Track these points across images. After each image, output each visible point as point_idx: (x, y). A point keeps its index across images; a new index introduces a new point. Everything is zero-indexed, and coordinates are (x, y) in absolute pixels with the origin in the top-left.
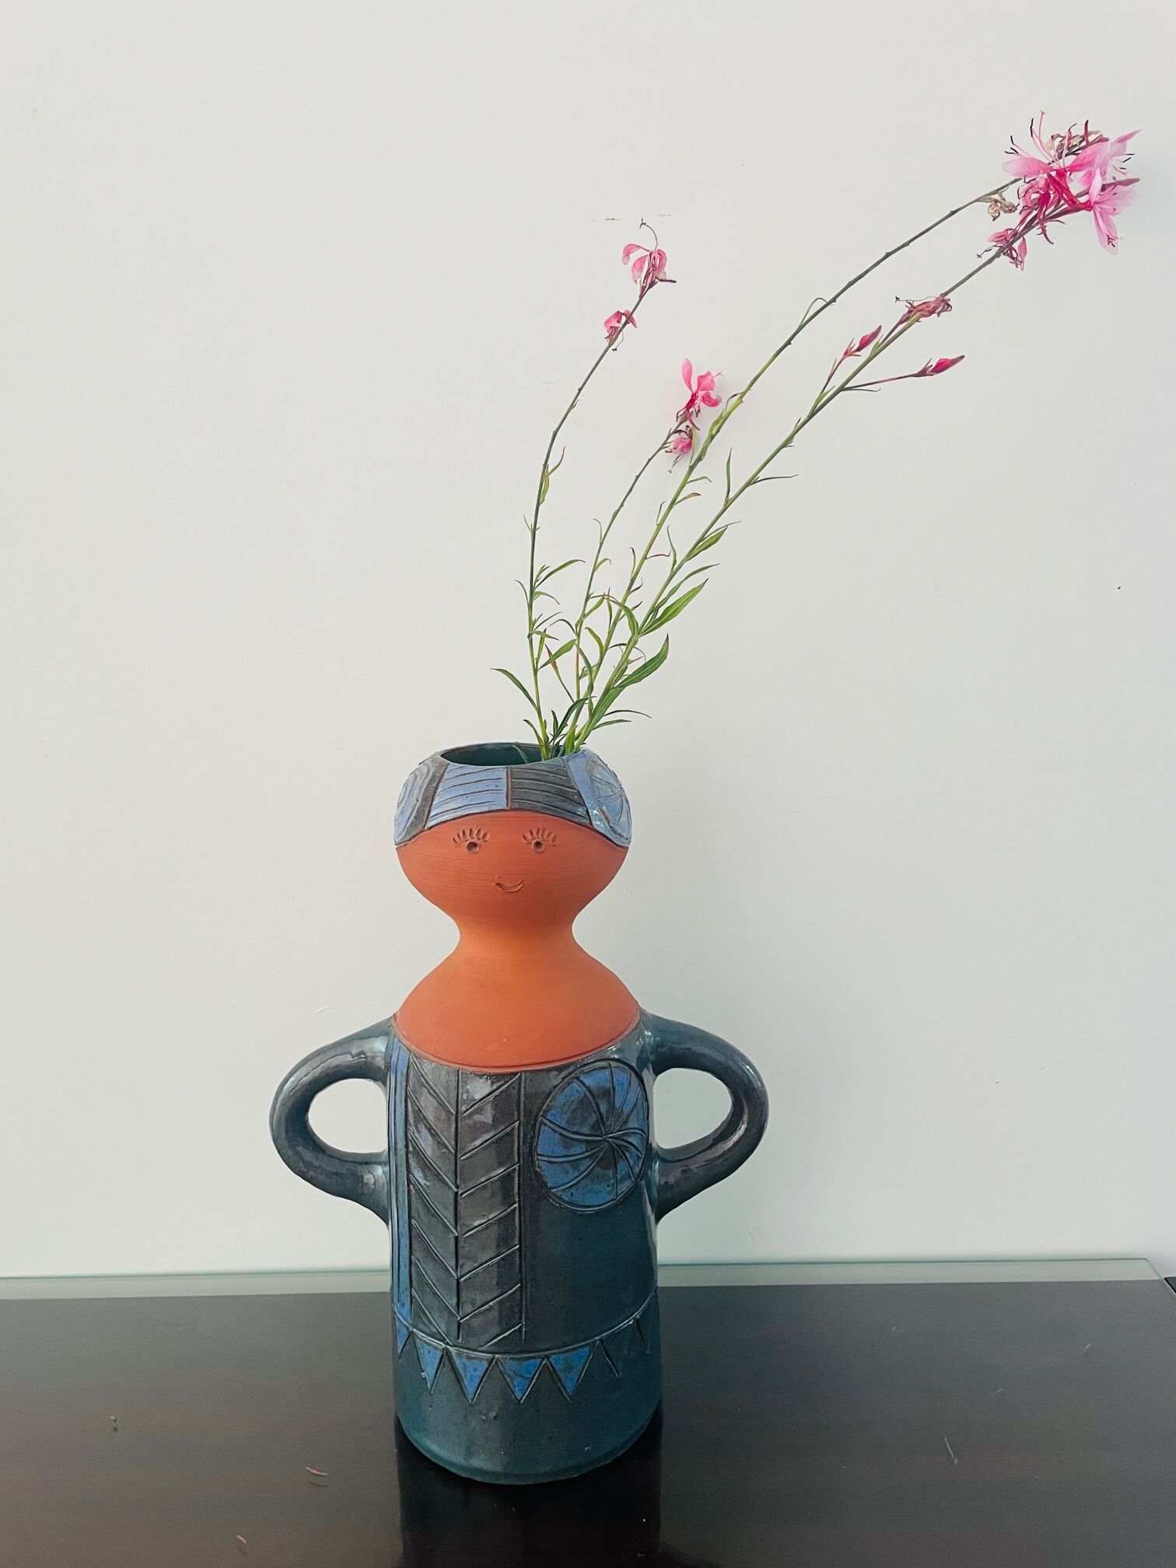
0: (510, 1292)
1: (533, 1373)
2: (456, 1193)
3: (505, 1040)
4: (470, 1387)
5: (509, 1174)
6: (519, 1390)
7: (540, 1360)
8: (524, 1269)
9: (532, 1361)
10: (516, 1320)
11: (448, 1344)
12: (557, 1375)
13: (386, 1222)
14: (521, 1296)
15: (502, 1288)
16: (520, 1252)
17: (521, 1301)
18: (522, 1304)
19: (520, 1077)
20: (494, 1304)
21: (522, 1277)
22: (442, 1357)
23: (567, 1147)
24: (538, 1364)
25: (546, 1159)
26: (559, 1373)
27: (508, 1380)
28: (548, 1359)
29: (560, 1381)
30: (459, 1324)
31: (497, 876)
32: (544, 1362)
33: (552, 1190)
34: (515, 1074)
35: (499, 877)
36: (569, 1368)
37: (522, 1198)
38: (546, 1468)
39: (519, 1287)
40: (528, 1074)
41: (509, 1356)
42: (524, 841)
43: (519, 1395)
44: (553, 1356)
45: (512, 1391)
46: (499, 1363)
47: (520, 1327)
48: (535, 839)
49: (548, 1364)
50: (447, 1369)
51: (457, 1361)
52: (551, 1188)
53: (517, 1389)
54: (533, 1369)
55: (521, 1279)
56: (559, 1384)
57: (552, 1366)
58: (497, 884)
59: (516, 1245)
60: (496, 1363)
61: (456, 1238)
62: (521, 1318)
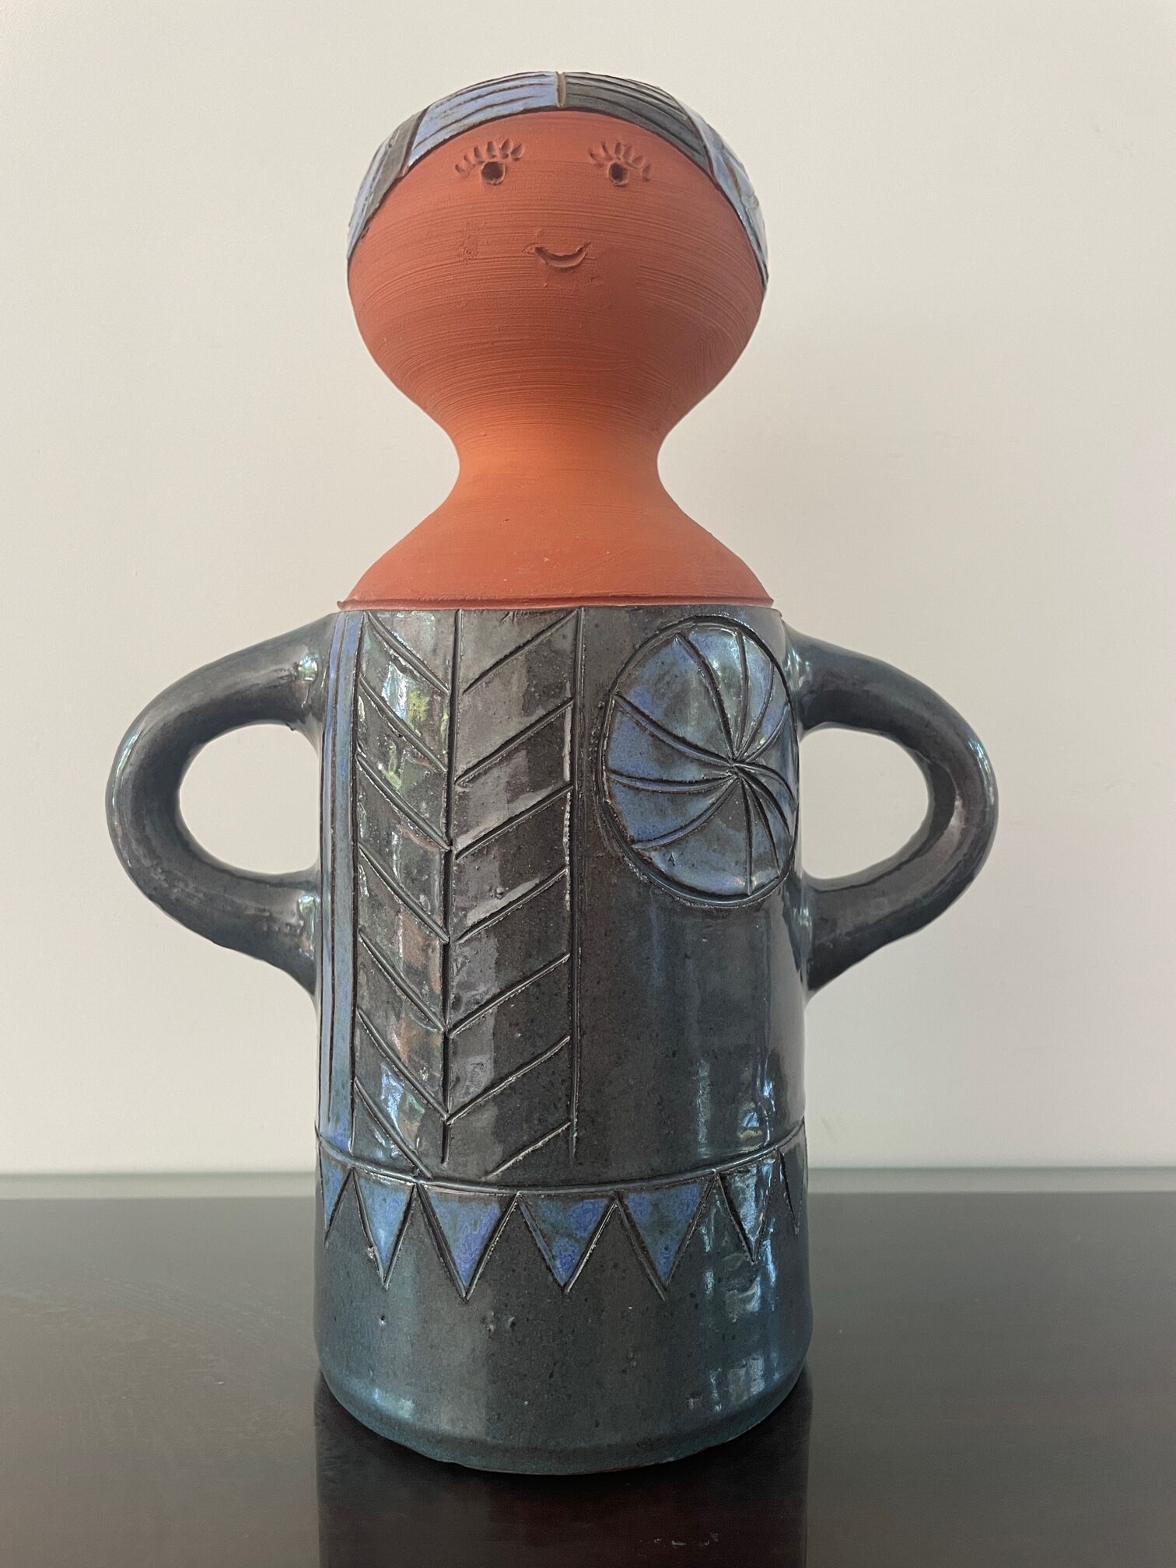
0: (549, 1054)
1: (592, 1227)
2: (448, 854)
3: (546, 559)
4: (463, 1258)
5: (550, 809)
6: (563, 1265)
7: (606, 1201)
8: (577, 1006)
9: (588, 1204)
10: (560, 1114)
11: (421, 1176)
12: (638, 1236)
13: (312, 992)
14: (571, 1060)
15: (534, 1045)
16: (571, 970)
17: (572, 1073)
18: (571, 1079)
19: (578, 618)
20: (518, 1080)
21: (572, 1021)
22: (409, 1205)
23: (664, 762)
24: (601, 1210)
25: (625, 781)
26: (641, 1232)
27: (541, 1244)
28: (621, 1202)
29: (644, 1249)
30: (446, 1129)
31: (537, 231)
32: (614, 1206)
33: (635, 847)
34: (569, 611)
35: (542, 234)
36: (662, 1225)
37: (575, 858)
38: (609, 1438)
39: (567, 1044)
40: (592, 612)
41: (543, 1192)
42: (591, 161)
43: (561, 1275)
44: (631, 1196)
45: (548, 1268)
46: (523, 1208)
47: (568, 1129)
48: (611, 159)
49: (621, 1209)
50: (420, 1221)
51: (439, 1210)
52: (633, 842)
53: (558, 1263)
54: (591, 1221)
55: (572, 1029)
56: (642, 1258)
57: (628, 1216)
58: (539, 250)
59: (563, 955)
60: (517, 1207)
61: (446, 948)
62: (568, 1108)
